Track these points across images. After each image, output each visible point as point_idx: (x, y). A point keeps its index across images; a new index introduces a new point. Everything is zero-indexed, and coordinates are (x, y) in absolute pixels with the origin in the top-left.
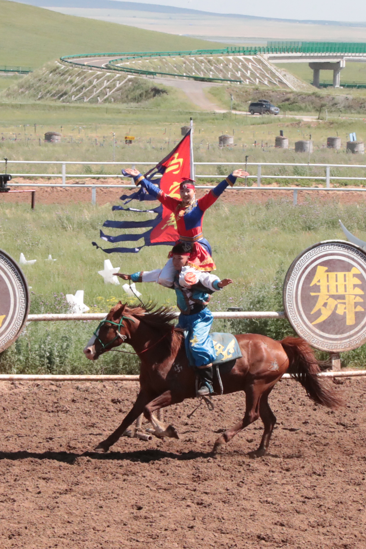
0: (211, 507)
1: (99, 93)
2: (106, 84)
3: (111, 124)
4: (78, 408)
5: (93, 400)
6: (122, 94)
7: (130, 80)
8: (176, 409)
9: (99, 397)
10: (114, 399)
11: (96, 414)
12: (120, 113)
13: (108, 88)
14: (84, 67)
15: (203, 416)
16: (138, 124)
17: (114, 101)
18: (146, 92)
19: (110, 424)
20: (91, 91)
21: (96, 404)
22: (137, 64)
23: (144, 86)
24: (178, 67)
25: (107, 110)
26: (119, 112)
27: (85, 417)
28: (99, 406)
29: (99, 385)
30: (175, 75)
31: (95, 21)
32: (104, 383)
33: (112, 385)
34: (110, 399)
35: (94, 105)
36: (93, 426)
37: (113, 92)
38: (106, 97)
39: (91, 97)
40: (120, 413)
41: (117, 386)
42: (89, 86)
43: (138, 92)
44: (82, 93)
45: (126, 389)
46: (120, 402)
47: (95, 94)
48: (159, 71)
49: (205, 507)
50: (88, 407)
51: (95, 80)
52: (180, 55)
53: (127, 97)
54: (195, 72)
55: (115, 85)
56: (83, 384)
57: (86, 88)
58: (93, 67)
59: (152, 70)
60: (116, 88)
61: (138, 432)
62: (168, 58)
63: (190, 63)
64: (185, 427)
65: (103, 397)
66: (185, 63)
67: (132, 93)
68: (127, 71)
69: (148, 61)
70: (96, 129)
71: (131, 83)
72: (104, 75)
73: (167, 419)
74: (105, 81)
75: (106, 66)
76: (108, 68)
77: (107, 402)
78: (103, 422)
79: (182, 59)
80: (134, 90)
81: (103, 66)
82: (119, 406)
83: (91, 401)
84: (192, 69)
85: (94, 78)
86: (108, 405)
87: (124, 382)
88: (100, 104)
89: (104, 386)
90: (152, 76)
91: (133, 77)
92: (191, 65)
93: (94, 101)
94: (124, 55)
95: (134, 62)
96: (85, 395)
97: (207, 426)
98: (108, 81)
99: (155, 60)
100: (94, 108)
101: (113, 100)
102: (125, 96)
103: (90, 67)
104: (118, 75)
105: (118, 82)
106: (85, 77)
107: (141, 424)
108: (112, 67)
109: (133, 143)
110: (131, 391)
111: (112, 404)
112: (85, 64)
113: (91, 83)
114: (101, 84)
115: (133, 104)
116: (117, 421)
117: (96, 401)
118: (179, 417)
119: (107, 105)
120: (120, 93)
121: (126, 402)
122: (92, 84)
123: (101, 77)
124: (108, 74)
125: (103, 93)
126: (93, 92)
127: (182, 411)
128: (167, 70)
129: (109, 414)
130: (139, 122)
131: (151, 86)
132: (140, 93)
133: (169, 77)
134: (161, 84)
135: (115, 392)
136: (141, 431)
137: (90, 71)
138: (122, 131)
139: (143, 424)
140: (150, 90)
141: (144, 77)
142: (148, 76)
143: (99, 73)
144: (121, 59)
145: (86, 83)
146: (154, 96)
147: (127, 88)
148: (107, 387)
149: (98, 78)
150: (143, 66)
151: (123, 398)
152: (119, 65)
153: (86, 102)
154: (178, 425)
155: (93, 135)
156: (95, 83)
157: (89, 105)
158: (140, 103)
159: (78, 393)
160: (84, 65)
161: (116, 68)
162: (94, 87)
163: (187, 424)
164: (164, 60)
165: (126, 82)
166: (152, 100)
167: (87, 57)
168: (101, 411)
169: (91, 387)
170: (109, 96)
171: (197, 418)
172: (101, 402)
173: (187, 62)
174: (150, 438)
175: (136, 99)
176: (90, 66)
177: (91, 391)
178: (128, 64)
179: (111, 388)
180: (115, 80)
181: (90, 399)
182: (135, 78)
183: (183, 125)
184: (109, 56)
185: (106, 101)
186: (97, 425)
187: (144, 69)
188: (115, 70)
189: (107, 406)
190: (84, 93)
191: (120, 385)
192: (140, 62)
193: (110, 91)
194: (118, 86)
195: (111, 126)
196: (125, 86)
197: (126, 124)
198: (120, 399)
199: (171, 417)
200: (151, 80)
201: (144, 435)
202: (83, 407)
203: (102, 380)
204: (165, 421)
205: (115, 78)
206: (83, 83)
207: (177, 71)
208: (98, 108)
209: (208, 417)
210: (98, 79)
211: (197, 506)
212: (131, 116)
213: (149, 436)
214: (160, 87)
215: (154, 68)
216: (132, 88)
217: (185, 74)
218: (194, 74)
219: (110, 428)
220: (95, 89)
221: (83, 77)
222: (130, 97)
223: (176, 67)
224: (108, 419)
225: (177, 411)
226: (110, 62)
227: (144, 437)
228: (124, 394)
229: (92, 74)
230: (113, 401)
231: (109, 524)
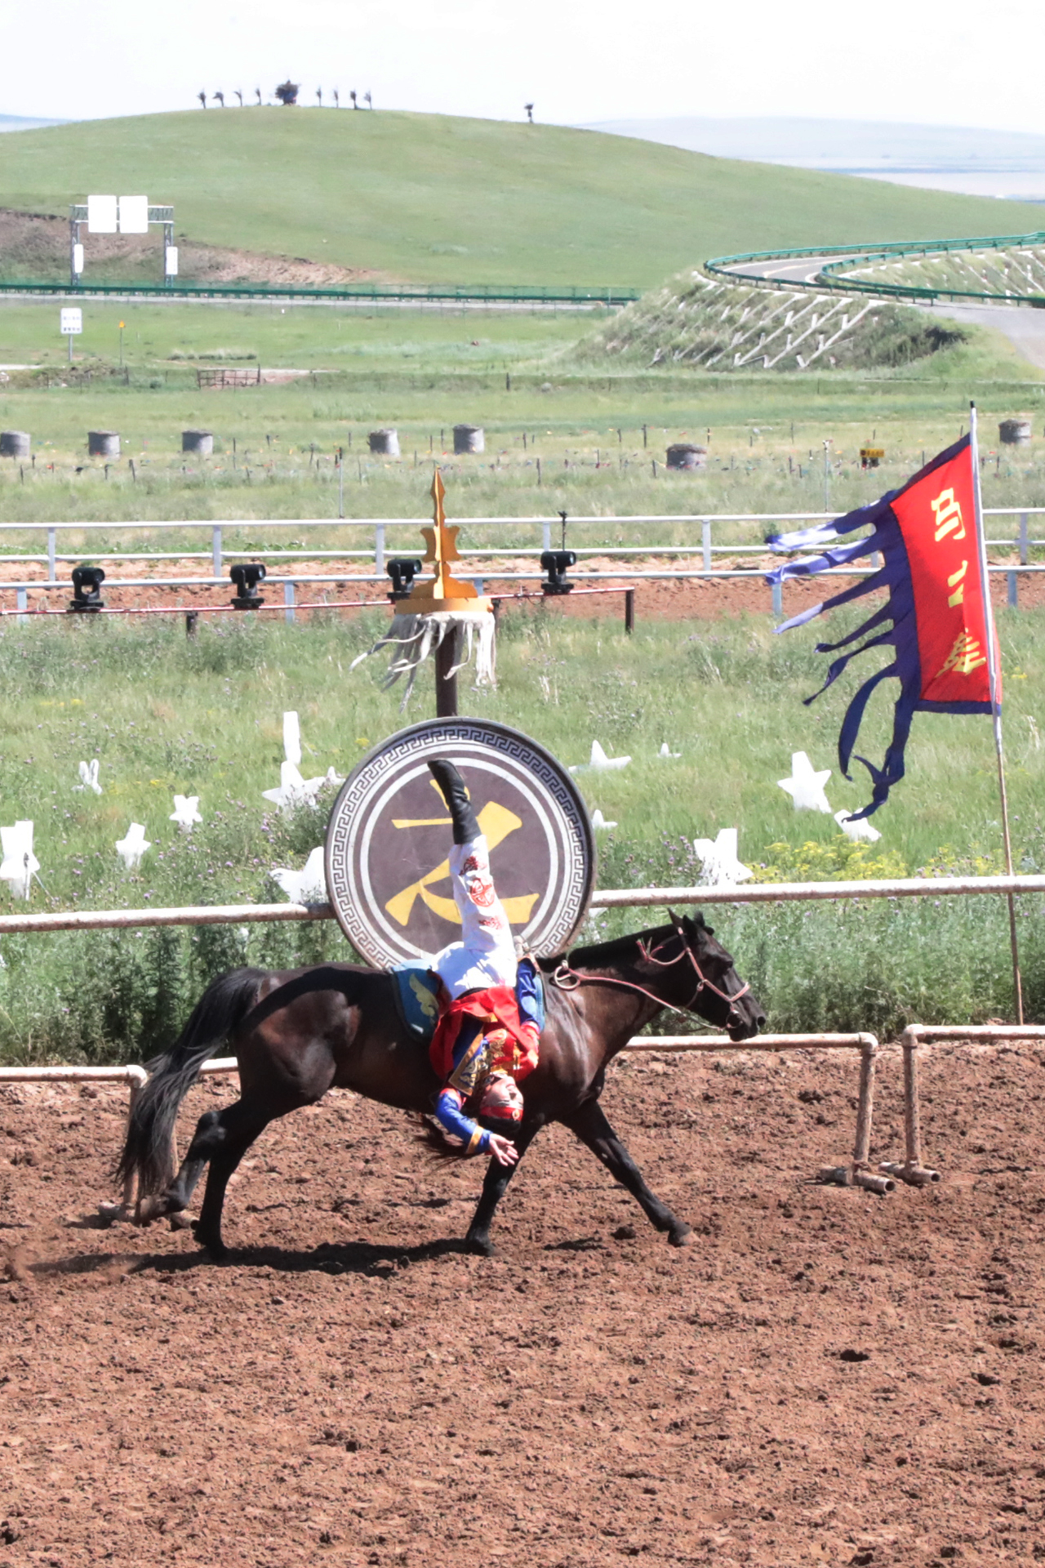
0: (1034, 1351)
1: (800, 345)
2: (815, 323)
3: (829, 420)
4: (718, 1116)
5: (754, 1094)
6: (856, 346)
7: (874, 312)
8: (956, 1113)
9: (769, 1087)
10: (806, 1093)
11: (761, 1130)
12: (851, 392)
13: (821, 333)
14: (761, 283)
15: (1022, 1129)
16: (894, 419)
17: (837, 364)
18: (914, 340)
19: (795, 1153)
20: (780, 341)
21: (762, 1105)
22: (892, 270)
23: (908, 325)
24: (991, 275)
25: (821, 387)
26: (848, 389)
27: (734, 1138)
28: (770, 1110)
29: (770, 1060)
30: (984, 296)
31: (791, 169)
32: (782, 1054)
33: (800, 1057)
34: (795, 1092)
35: (789, 376)
36: (752, 1158)
37: (834, 343)
38: (816, 355)
39: (782, 355)
40: (820, 1127)
41: (812, 1060)
42: (775, 328)
43: (896, 340)
44: (757, 349)
45: (836, 1067)
46: (818, 1099)
47: (789, 347)
48: (946, 286)
49: (1020, 1351)
50: (740, 1112)
51: (791, 313)
52: (995, 245)
53: (868, 352)
54: (1032, 286)
55: (837, 326)
56: (730, 1056)
57: (768, 335)
58: (784, 282)
59: (929, 286)
60: (840, 333)
61: (859, 1173)
62: (966, 253)
63: (1020, 264)
64: (980, 1157)
65: (778, 1087)
66: (1008, 265)
67: (880, 344)
68: (867, 291)
69: (917, 264)
70: (792, 433)
71: (876, 318)
72: (810, 300)
73: (932, 1139)
74: (815, 317)
75: (816, 279)
76: (821, 283)
77: (788, 1100)
78: (776, 1148)
79: (1003, 255)
80: (883, 335)
81: (809, 279)
82: (817, 1108)
83: (751, 1098)
84: (1025, 279)
85: (786, 310)
86: (792, 1107)
87: (831, 1050)
88: (805, 370)
89: (783, 1062)
90: (928, 301)
91: (882, 303)
92: (1025, 269)
93: (789, 364)
94: (859, 250)
95: (883, 268)
96: (734, 1083)
97: (1031, 1153)
98: (822, 315)
99: (936, 261)
100: (786, 383)
101: (833, 361)
102: (863, 351)
103: (779, 282)
104: (845, 301)
105: (845, 317)
106: (765, 308)
107: (866, 1152)
108: (831, 282)
109: (882, 466)
110: (846, 1071)
111: (802, 1104)
112: (766, 275)
113: (778, 321)
114: (804, 323)
115: (885, 371)
116: (810, 1145)
117: (761, 1098)
118: (963, 1133)
119: (819, 374)
120: (851, 346)
121: (834, 1099)
122: (782, 324)
123: (804, 307)
124: (821, 298)
125: (808, 346)
126: (785, 343)
127: (969, 1119)
128: (965, 285)
129: (793, 1128)
130: (900, 413)
131: (925, 324)
132: (899, 341)
133: (970, 303)
134: (949, 320)
135: (807, 1075)
136: (869, 1170)
137: (778, 293)
138: (852, 438)
139: (873, 1151)
140: (923, 336)
141: (907, 302)
142: (918, 300)
143: (798, 296)
144: (853, 261)
145: (765, 322)
146: (935, 347)
147: (867, 331)
148: (789, 1063)
149: (796, 308)
150: (905, 277)
151: (827, 1088)
152: (846, 276)
153: (768, 370)
154: (960, 1153)
155: (784, 447)
156: (789, 321)
157: (774, 376)
158: (897, 369)
159: (718, 1079)
160: (762, 279)
161: (840, 283)
162: (789, 331)
163: (981, 1150)
164: (957, 260)
165: (865, 317)
166: (926, 360)
167: (769, 258)
168: (772, 1122)
169: (750, 1064)
170: (824, 353)
171: (1006, 1134)
172: (772, 1100)
173: (1015, 264)
174: (890, 1186)
175: (888, 359)
176: (776, 281)
177: (750, 1073)
178: (867, 273)
179: (799, 1066)
180: (837, 313)
181: (747, 1093)
182: (886, 307)
183: (1004, 417)
184: (823, 254)
185: (817, 363)
186: (763, 1155)
187: (909, 284)
188: (837, 287)
189: (788, 1110)
190: (765, 347)
191: (820, 1057)
192: (899, 266)
193: (826, 340)
194: (845, 326)
195: (830, 424)
196: (863, 327)
197: (864, 420)
198: (819, 1092)
199: (943, 1135)
200: (927, 310)
201: (875, 1177)
202: (729, 1112)
203: (778, 1047)
204: (928, 1144)
205: (837, 308)
206: (761, 323)
207: (989, 285)
208: (800, 383)
209: (1034, 1131)
210: (797, 311)
211: (999, 1350)
212: (878, 399)
213: (886, 1180)
214: (947, 327)
215: (931, 279)
216: (880, 331)
217: (1008, 293)
218: (1030, 291)
219: (792, 1163)
220: (790, 336)
221: (760, 307)
222: (874, 353)
223: (985, 277)
224: (791, 1140)
225: (958, 1118)
226: (825, 269)
227: (876, 1182)
228: (831, 1080)
229: (782, 301)
230: (805, 1097)
231: (783, 1397)
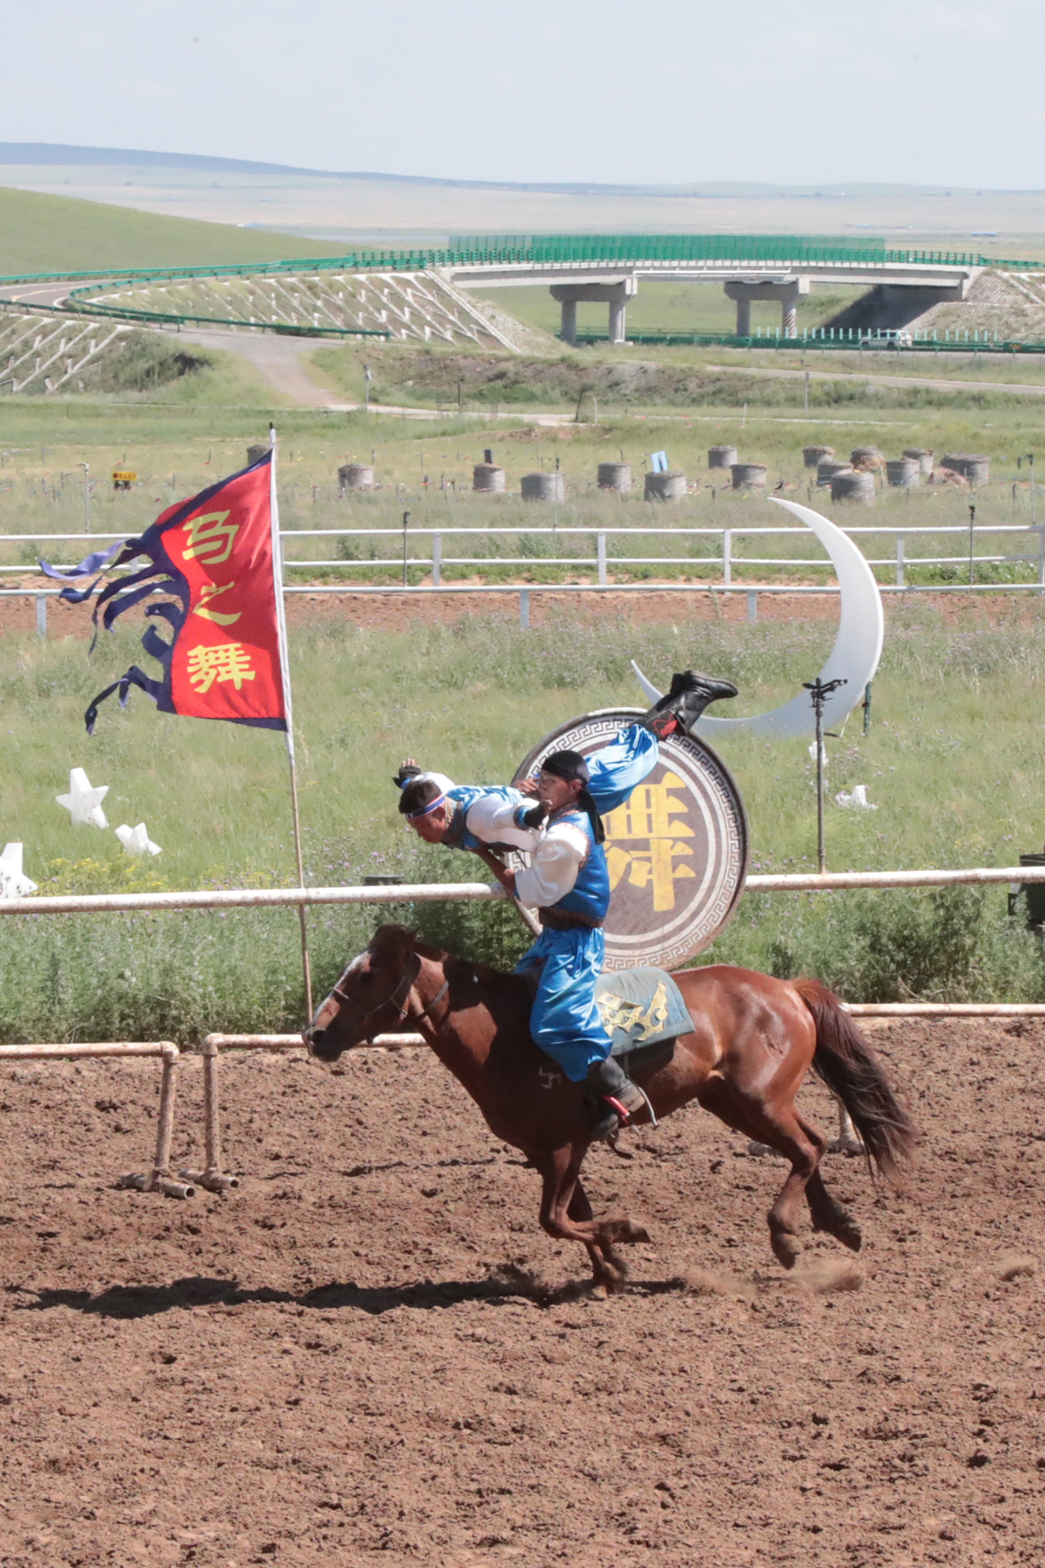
0: (340, 1352)
1: (48, 369)
2: (63, 347)
3: (78, 443)
4: (17, 1125)
5: (51, 1104)
6: (104, 370)
7: (121, 337)
8: (251, 1121)
9: (65, 1097)
10: (103, 1102)
11: (59, 1138)
12: (99, 415)
13: (70, 357)
14: (9, 307)
15: (316, 1136)
16: (142, 443)
17: (85, 388)
18: (161, 364)
19: (94, 1161)
20: (28, 366)
21: (60, 1114)
22: (140, 296)
23: (155, 350)
24: (236, 302)
25: (69, 411)
26: (97, 413)
27: (33, 1146)
28: (67, 1119)
29: (65, 1069)
30: (229, 323)
31: (34, 194)
32: (77, 1064)
33: (96, 1067)
34: (92, 1101)
35: (38, 399)
36: (53, 1165)
37: (82, 367)
38: (65, 378)
39: (30, 379)
40: (118, 1135)
41: (107, 1070)
42: (24, 352)
43: (142, 365)
44: (7, 371)
45: (130, 1075)
46: (115, 1108)
47: (38, 371)
48: (191, 313)
49: (326, 1353)
50: (40, 1121)
51: (39, 338)
52: (239, 273)
53: (116, 376)
54: (277, 314)
55: (85, 350)
56: (26, 1066)
57: (17, 358)
58: (32, 306)
59: (175, 312)
60: (88, 357)
61: (160, 1179)
62: (211, 281)
63: (265, 292)
64: (275, 1164)
65: (74, 1096)
66: (252, 293)
67: (128, 369)
68: (115, 316)
69: (163, 290)
70: (42, 456)
71: (124, 344)
72: (58, 324)
73: (229, 1146)
74: (63, 341)
75: (63, 303)
76: (68, 308)
77: (84, 1109)
78: (77, 1156)
79: (247, 282)
80: (131, 360)
81: (56, 304)
82: (114, 1117)
83: (47, 1107)
84: (270, 306)
85: (36, 334)
86: (89, 1115)
87: (125, 1060)
88: (52, 394)
89: (78, 1071)
90: (173, 326)
91: (128, 328)
92: (269, 297)
93: (38, 387)
94: (105, 276)
95: (130, 293)
96: (31, 1093)
97: (326, 1159)
98: (70, 339)
99: (182, 287)
100: (36, 407)
101: (81, 385)
102: (111, 375)
103: (25, 306)
104: (93, 325)
105: (93, 342)
106: (13, 332)
107: (167, 1158)
108: (78, 306)
109: (133, 489)
110: (141, 1081)
111: (99, 1113)
112: (14, 299)
113: (27, 344)
114: (53, 347)
115: (133, 395)
116: (110, 1153)
117: (58, 1107)
118: (259, 1141)
119: (68, 397)
120: (99, 370)
121: (130, 1107)
122: (31, 348)
123: (53, 331)
124: (69, 323)
125: (56, 370)
126: (34, 366)
127: (265, 1127)
128: (209, 312)
129: (91, 1136)
130: (150, 436)
131: (172, 350)
132: (146, 366)
133: (215, 328)
134: (197, 345)
135: (103, 1084)
136: (168, 1176)
137: (26, 317)
138: (104, 461)
139: (172, 1158)
140: (170, 361)
141: (155, 328)
142: (166, 326)
143: (46, 320)
144: (100, 287)
145: (16, 344)
146: (181, 373)
147: (115, 355)
148: (85, 1073)
149: (45, 332)
150: (153, 303)
151: (122, 1097)
152: (94, 301)
153: (17, 392)
154: (257, 1160)
155: (36, 470)
156: (37, 344)
157: (24, 399)
158: (145, 394)
159: (14, 1088)
160: (10, 303)
161: (87, 308)
162: (37, 354)
163: (277, 1157)
164: (202, 286)
165: (112, 342)
166: (176, 384)
167: (17, 282)
168: (70, 1130)
169: (46, 1074)
170: (72, 377)
171: (302, 1142)
172: (70, 1109)
173: (259, 291)
174: (190, 1192)
175: (140, 382)
176: (24, 305)
177: (46, 1082)
178: (115, 298)
179: (94, 1075)
180: (85, 338)
181: (44, 1103)
182: (133, 332)
183: (252, 442)
184: (71, 279)
185: (65, 387)
186: (63, 1164)
187: (156, 310)
188: (84, 312)
189: (85, 1119)
190: (14, 370)
191: (115, 1067)
192: (145, 292)
193: (74, 364)
194: (93, 351)
195: (80, 447)
196: (110, 351)
197: (114, 444)
198: (115, 1101)
199: (240, 1142)
200: (174, 335)
201: (176, 1184)
202: (28, 1121)
203: (71, 1057)
204: (225, 1151)
205: (86, 332)
206: (10, 347)
207: (234, 313)
208: (48, 406)
209: (328, 1139)
210: (45, 336)
211: (306, 1352)
212: (127, 422)
213: (187, 1187)
214: (193, 353)
215: (178, 306)
216: (128, 355)
217: (252, 320)
218: (274, 318)
219: (93, 1170)
220: (38, 360)
221: (8, 331)
222: (122, 379)
223: (231, 303)
224: (91, 1148)
225: (254, 1126)
226: (72, 294)
227: (176, 1189)
228: (126, 1089)
229: (30, 325)
230: (101, 1106)
231: (96, 1399)
